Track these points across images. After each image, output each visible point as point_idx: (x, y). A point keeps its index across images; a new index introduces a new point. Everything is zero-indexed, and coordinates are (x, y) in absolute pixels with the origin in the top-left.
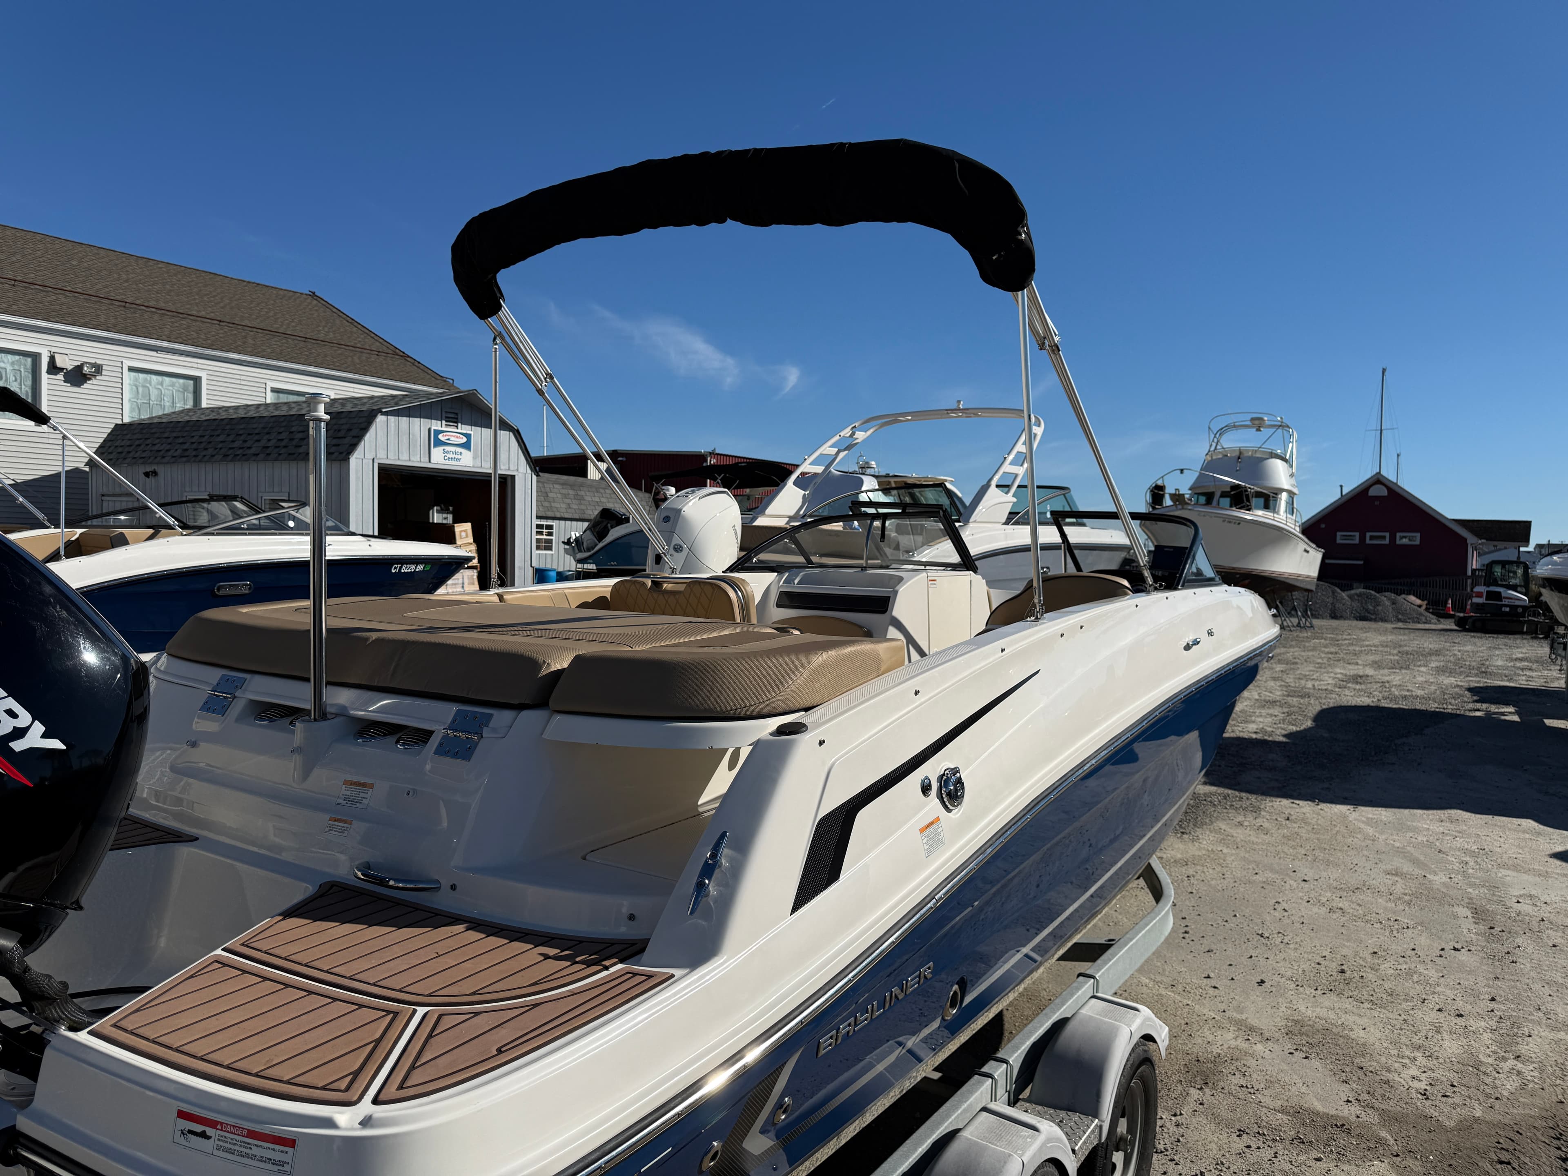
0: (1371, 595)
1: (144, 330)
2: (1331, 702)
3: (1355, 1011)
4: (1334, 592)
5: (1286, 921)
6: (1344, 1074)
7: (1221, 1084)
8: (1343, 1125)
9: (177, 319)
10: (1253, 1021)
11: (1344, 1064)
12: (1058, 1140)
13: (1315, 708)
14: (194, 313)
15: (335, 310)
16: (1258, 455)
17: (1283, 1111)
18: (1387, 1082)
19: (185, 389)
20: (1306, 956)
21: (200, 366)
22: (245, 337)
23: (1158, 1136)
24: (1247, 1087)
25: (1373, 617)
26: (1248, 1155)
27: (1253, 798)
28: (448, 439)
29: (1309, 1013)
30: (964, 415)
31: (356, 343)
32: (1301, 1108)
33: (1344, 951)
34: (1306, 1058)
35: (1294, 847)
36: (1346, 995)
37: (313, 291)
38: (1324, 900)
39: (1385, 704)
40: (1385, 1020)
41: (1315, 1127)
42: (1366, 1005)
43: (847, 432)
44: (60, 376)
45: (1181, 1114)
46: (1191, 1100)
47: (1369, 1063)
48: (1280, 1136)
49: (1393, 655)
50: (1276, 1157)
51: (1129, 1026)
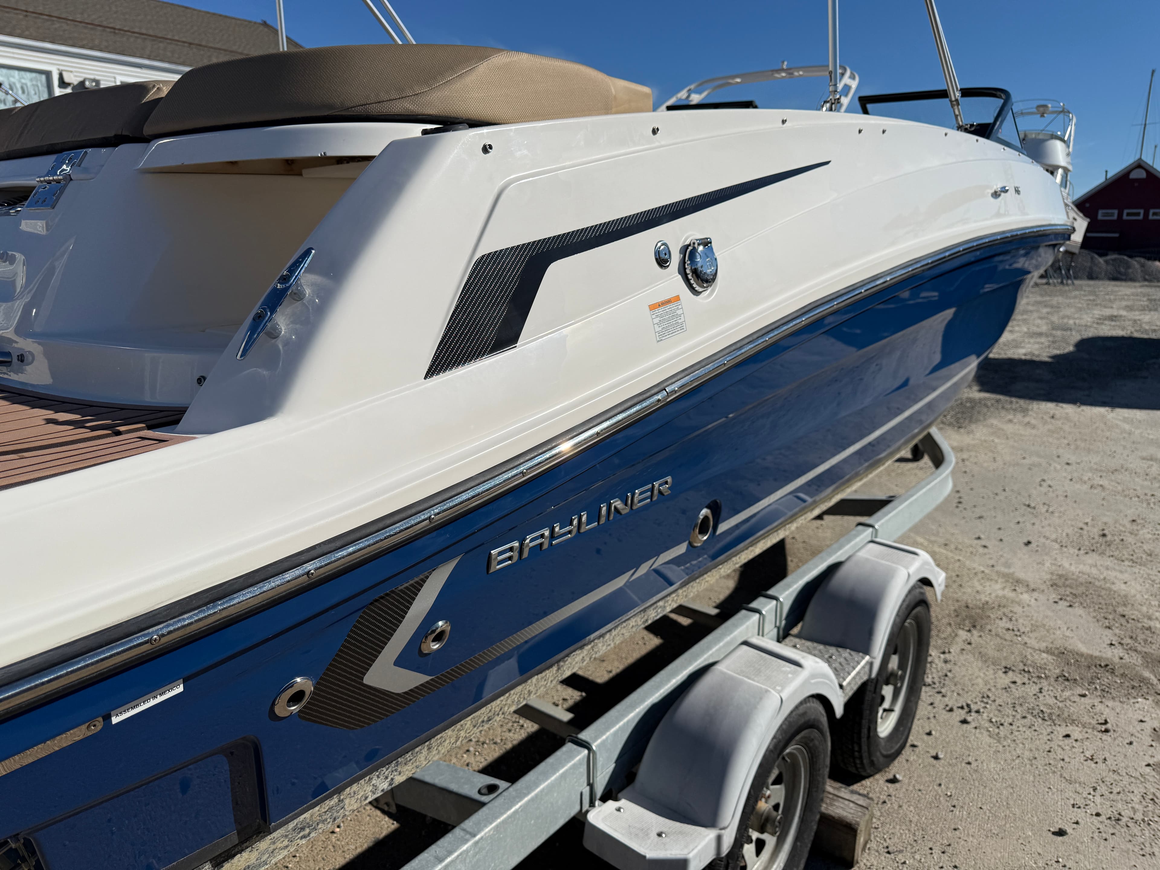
0: (1124, 259)
2: (1090, 333)
3: (1117, 568)
4: (1092, 258)
5: (1051, 494)
6: (1107, 621)
7: (989, 627)
8: (1107, 665)
9: (157, 42)
10: (1020, 574)
11: (1107, 612)
12: (825, 676)
13: (1076, 337)
14: (170, 37)
16: (1041, 137)
17: (1048, 651)
18: (1149, 628)
20: (1069, 522)
23: (928, 671)
24: (1013, 630)
25: (1124, 278)
26: (1014, 690)
27: (1022, 402)
29: (1073, 568)
32: (1065, 649)
33: (1105, 519)
34: (1070, 606)
35: (1058, 439)
36: (1108, 554)
38: (1086, 478)
39: (1136, 335)
40: (1145, 576)
41: (1079, 667)
42: (1127, 563)
45: (949, 652)
46: (959, 640)
47: (1131, 612)
48: (1045, 673)
49: (1143, 301)
50: (1041, 692)
51: (907, 568)
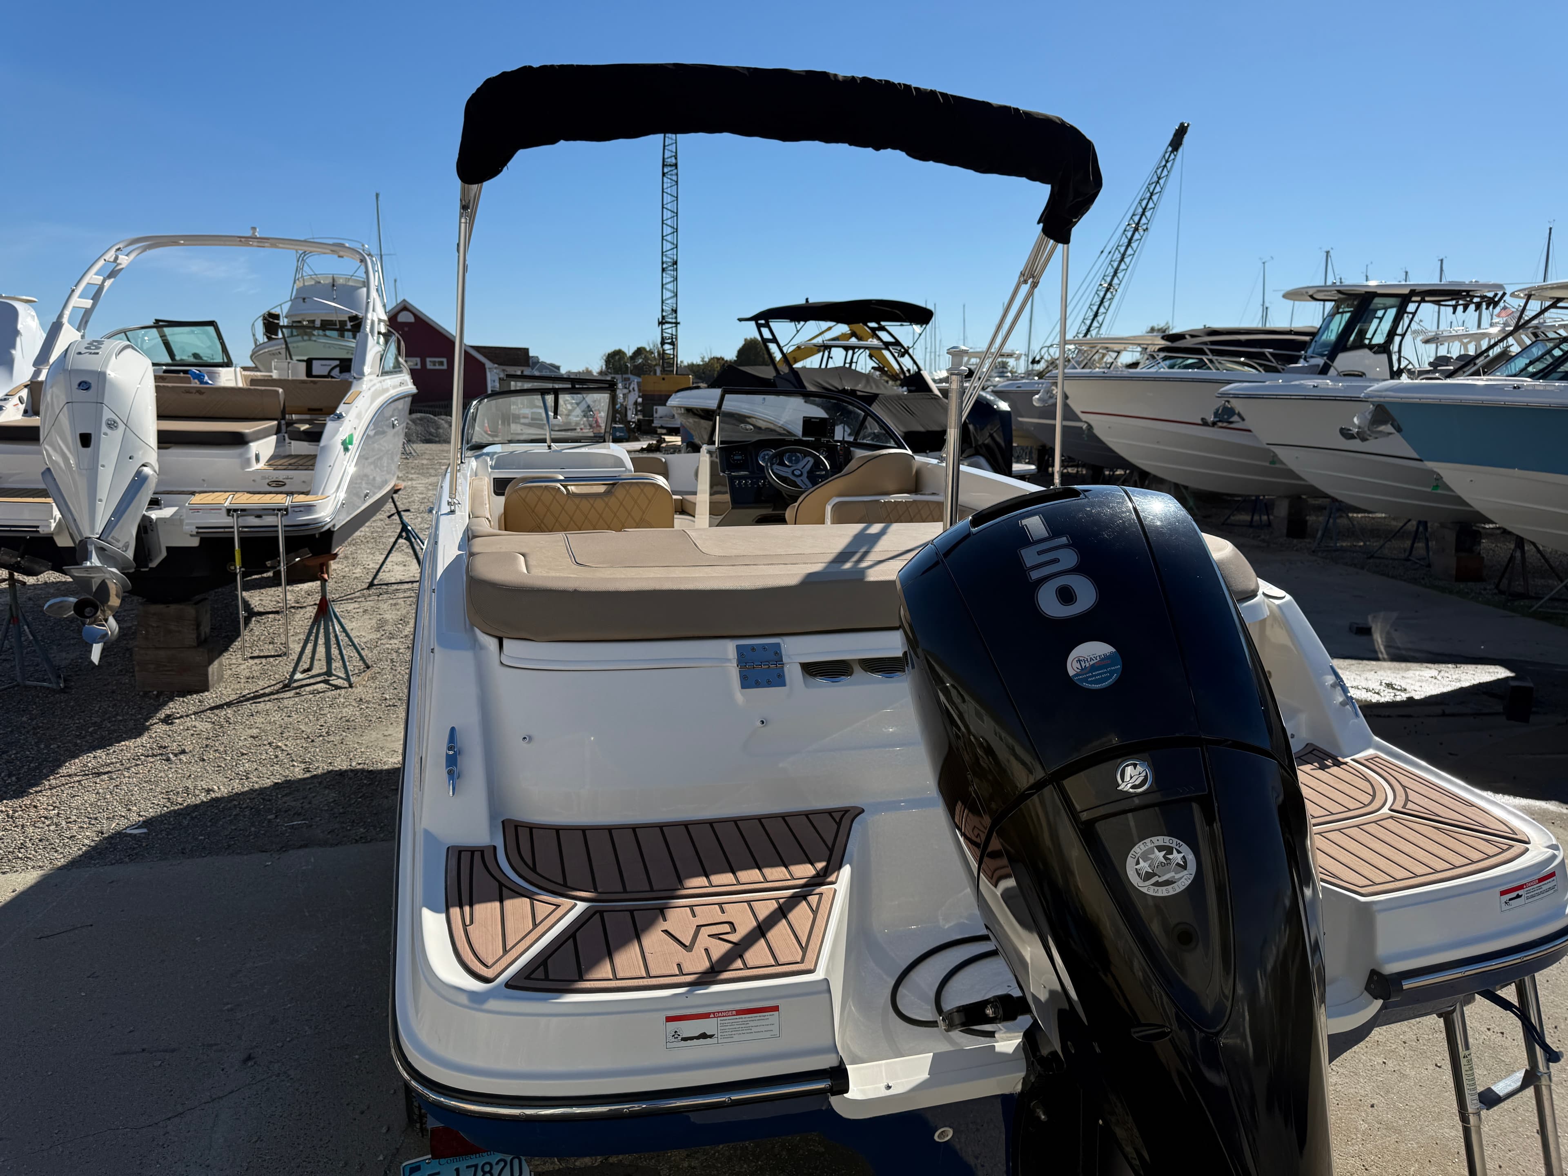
16: (351, 283)
25: (437, 439)
30: (255, 244)
43: (111, 256)
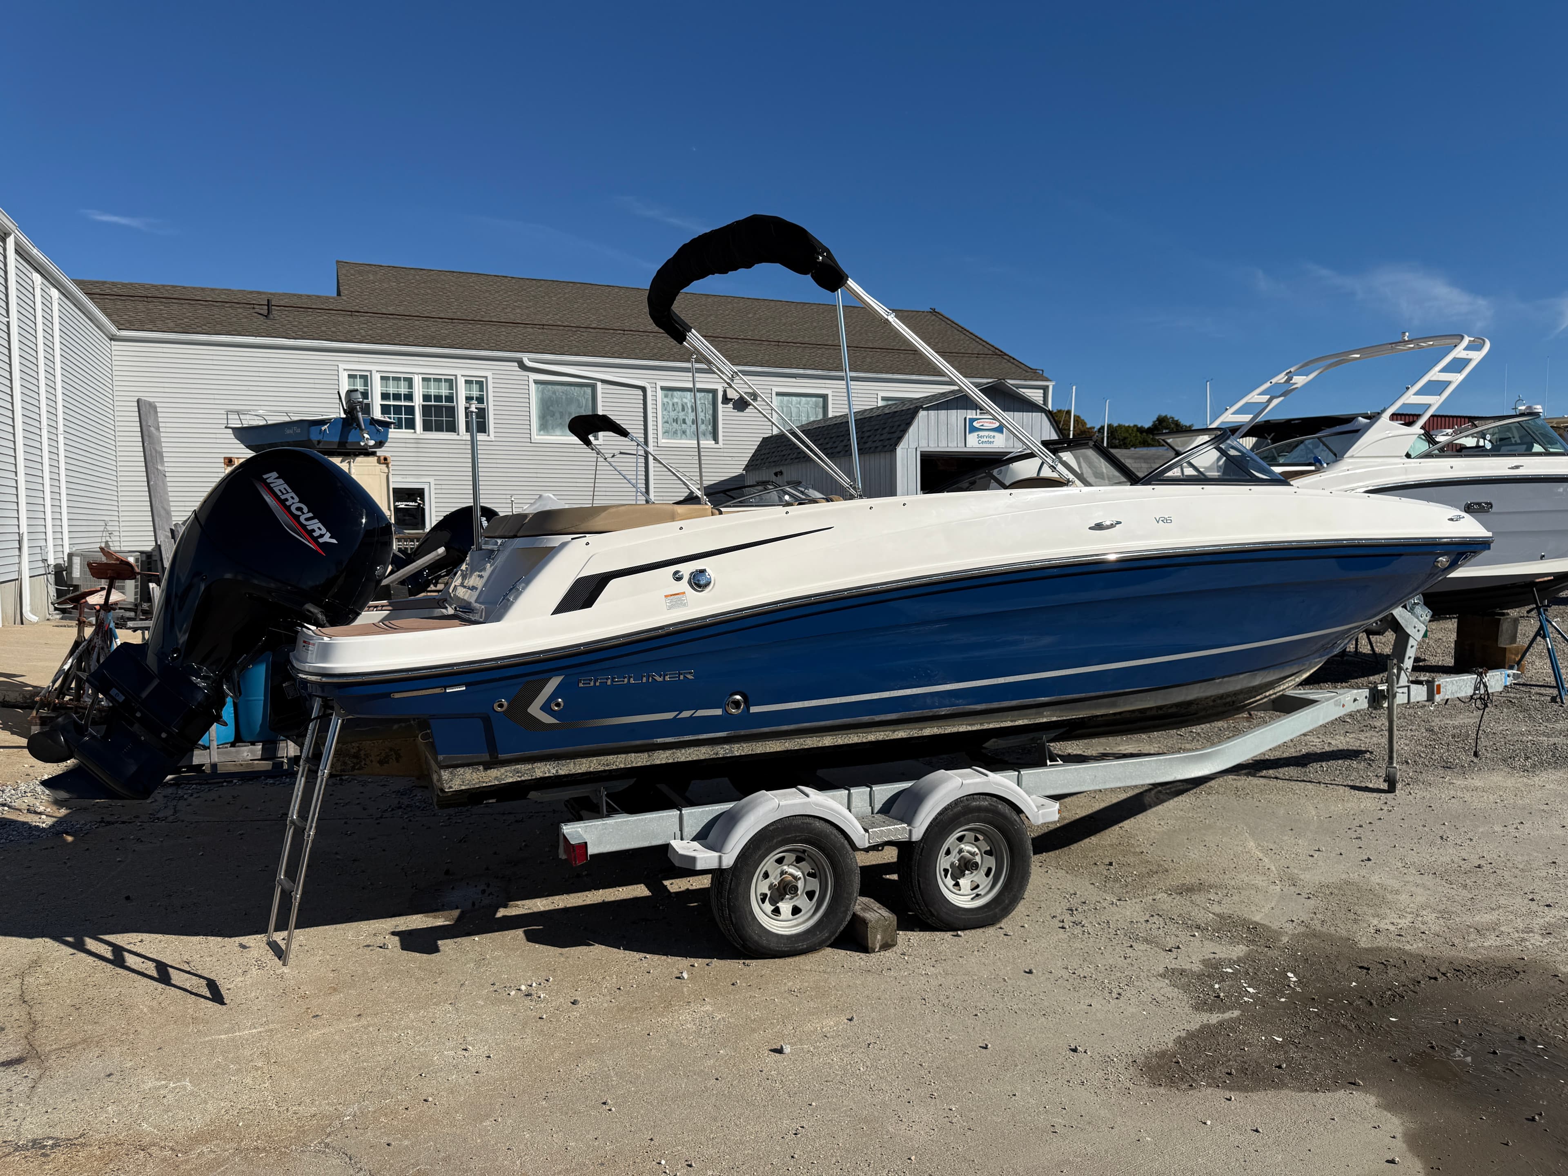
1: (788, 362)
3: (1430, 886)
6: (1324, 910)
9: (815, 350)
10: (1305, 876)
11: (1338, 906)
14: (830, 343)
15: (949, 322)
17: (1218, 914)
19: (816, 405)
21: (827, 386)
22: (865, 357)
24: (1214, 901)
28: (982, 425)
29: (1376, 880)
31: (960, 350)
34: (1309, 898)
37: (933, 307)
40: (1450, 895)
41: (1227, 925)
42: (1452, 886)
43: (1281, 378)
44: (731, 405)
46: (1150, 897)
47: (1366, 910)
51: (964, 779)
